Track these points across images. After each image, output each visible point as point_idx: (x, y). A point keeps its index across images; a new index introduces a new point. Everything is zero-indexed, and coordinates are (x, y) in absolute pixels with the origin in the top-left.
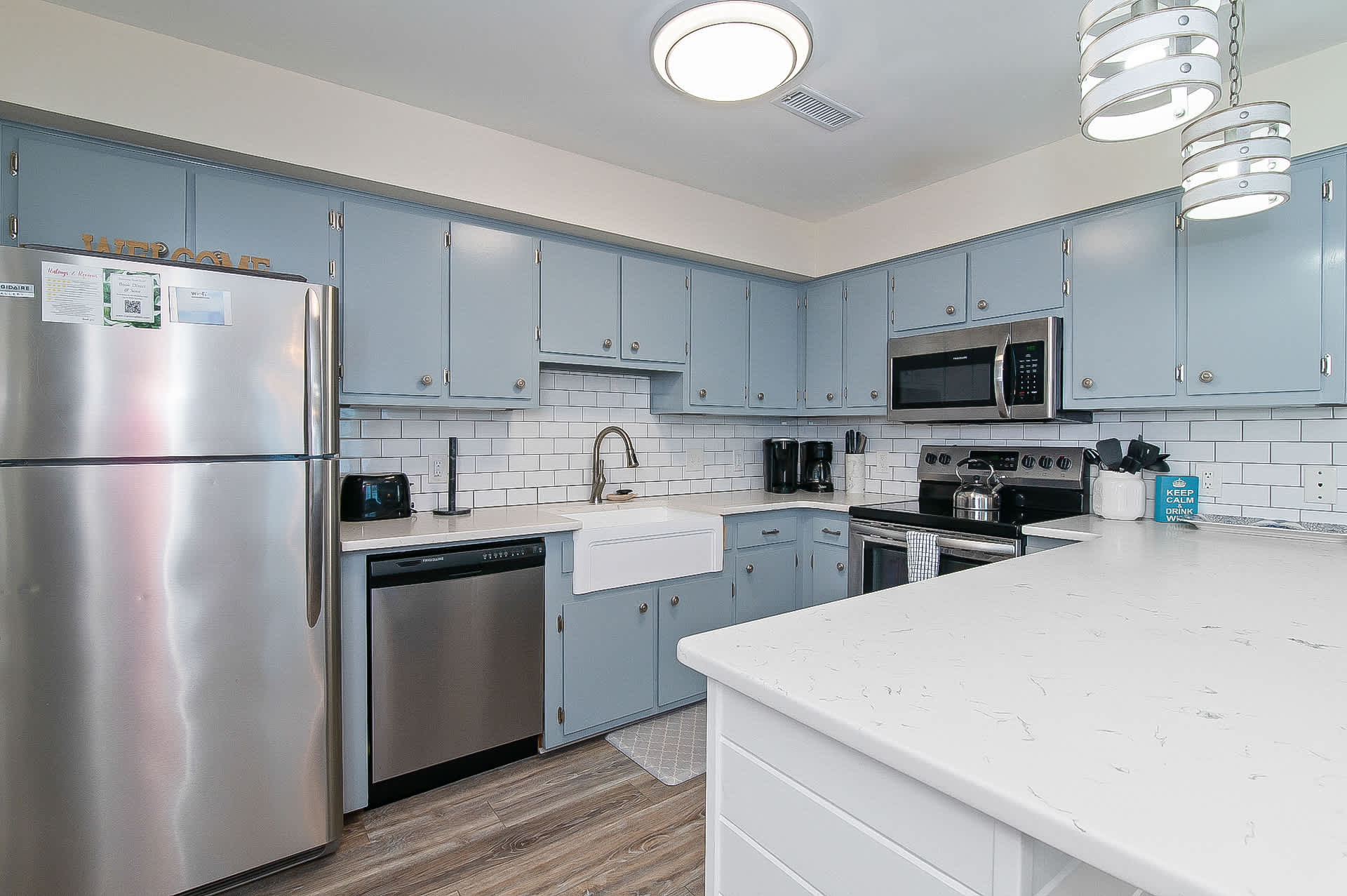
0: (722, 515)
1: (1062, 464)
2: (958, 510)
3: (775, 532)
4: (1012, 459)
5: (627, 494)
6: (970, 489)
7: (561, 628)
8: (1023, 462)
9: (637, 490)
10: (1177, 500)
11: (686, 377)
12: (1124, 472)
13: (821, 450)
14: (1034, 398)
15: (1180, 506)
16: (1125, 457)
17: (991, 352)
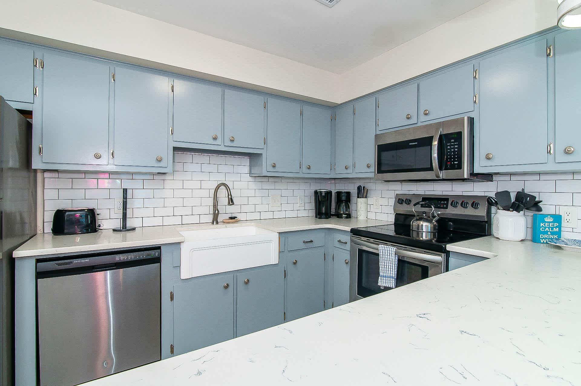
0: (278, 233)
1: (475, 205)
2: (413, 231)
3: (311, 241)
4: (445, 202)
5: (234, 219)
6: (421, 219)
7: (172, 298)
8: (451, 205)
9: (240, 217)
10: (547, 229)
11: (264, 156)
12: (513, 211)
13: (344, 196)
14: (456, 166)
15: (549, 233)
16: (513, 202)
17: (430, 139)
